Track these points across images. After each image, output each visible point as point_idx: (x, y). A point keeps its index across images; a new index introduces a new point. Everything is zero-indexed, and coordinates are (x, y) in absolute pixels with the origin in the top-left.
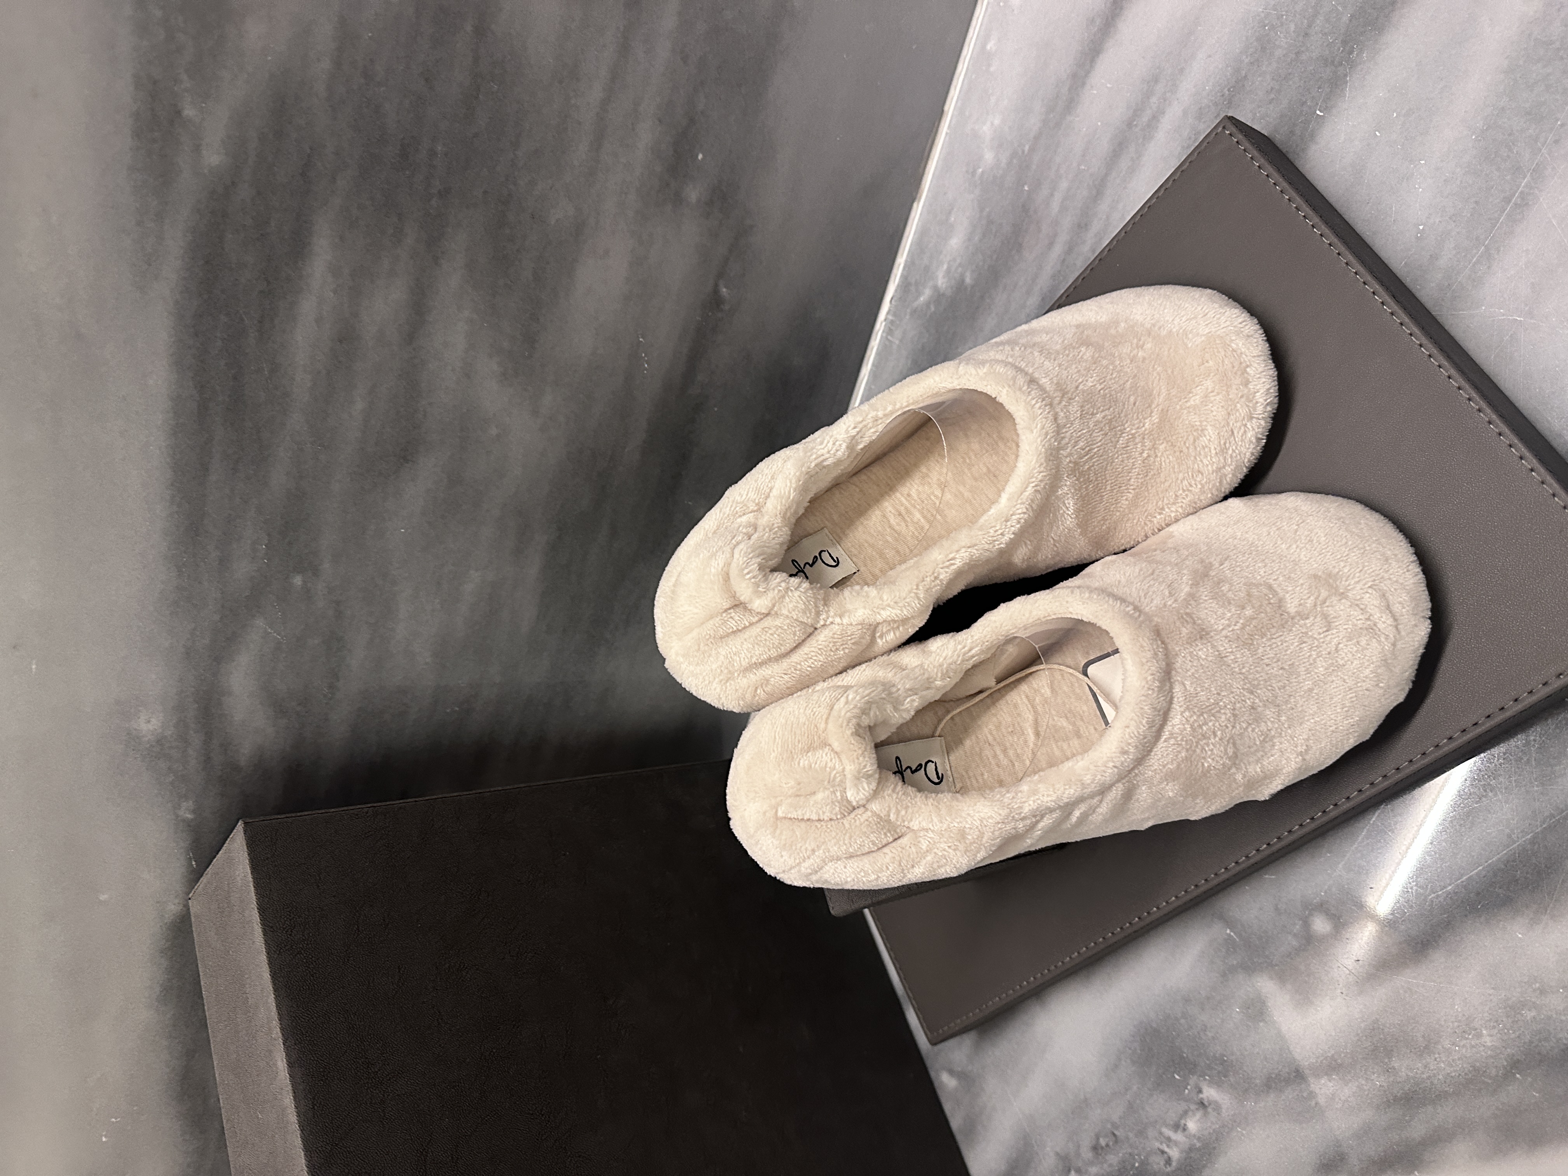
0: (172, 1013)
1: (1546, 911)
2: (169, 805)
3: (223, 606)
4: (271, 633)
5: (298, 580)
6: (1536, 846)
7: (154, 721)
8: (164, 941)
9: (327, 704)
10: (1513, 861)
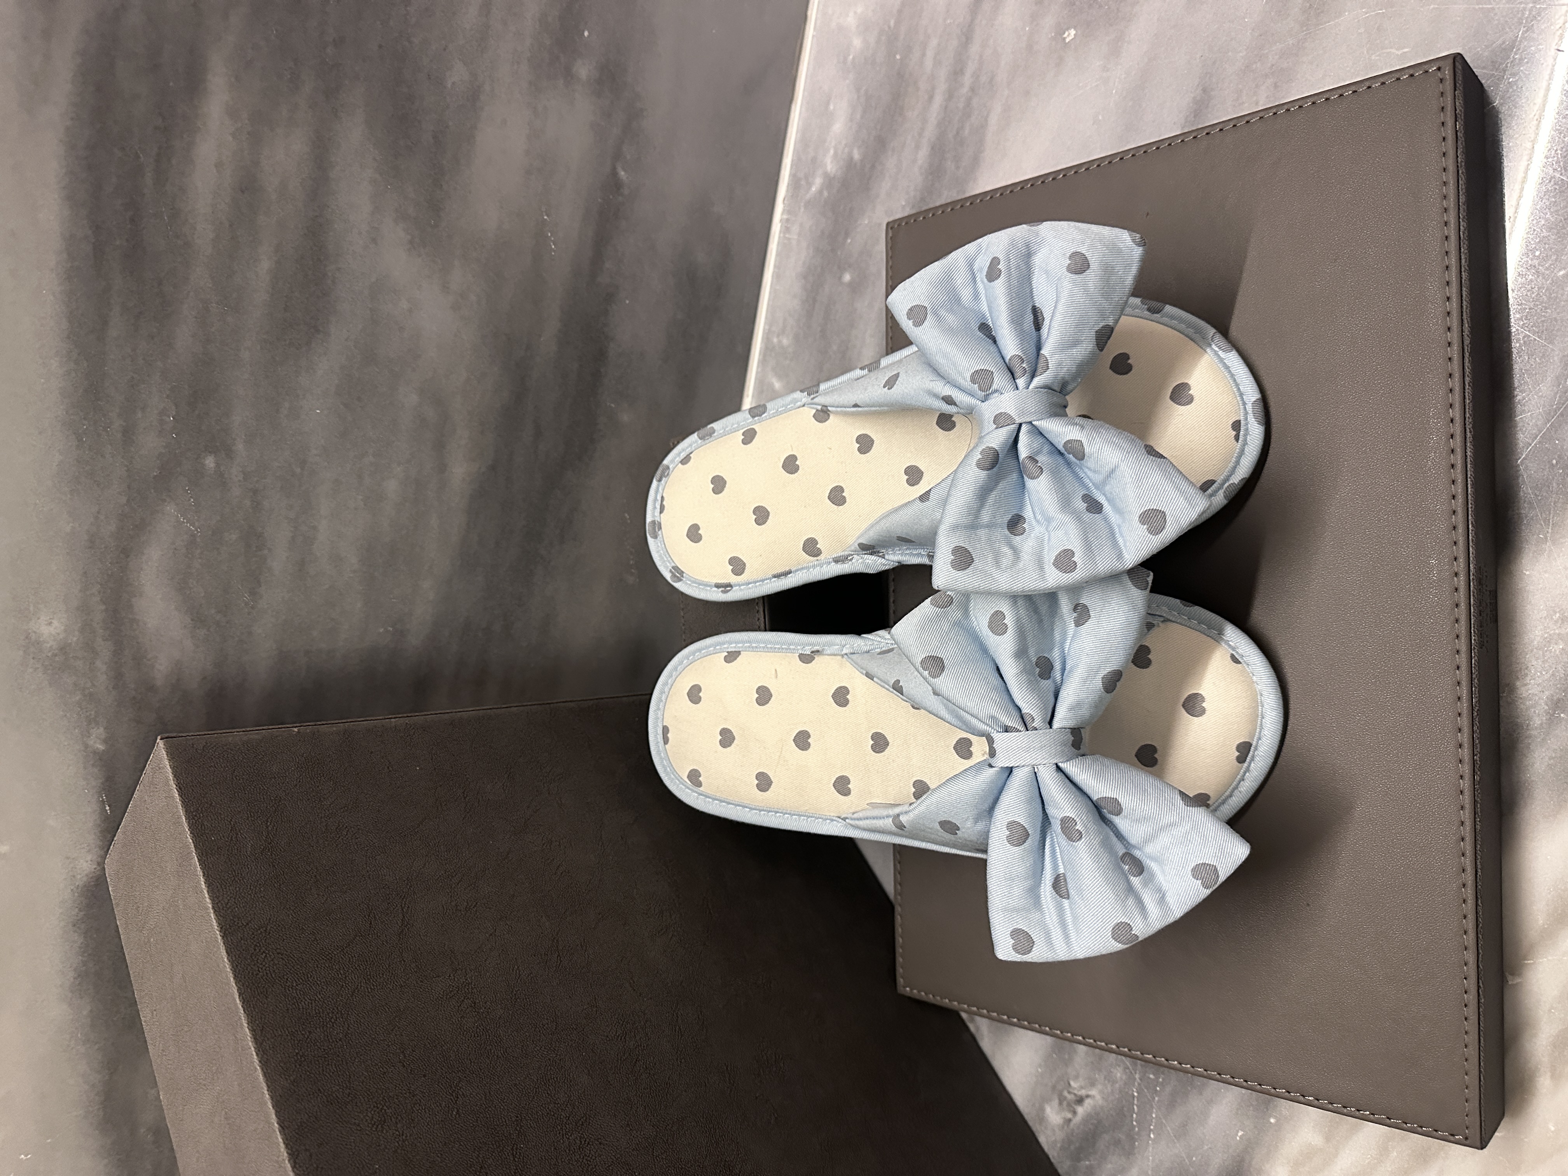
0: (89, 1008)
1: (1547, 539)
2: (77, 731)
3: (129, 487)
4: (183, 522)
5: (210, 462)
7: (56, 623)
8: (77, 910)
9: (249, 614)
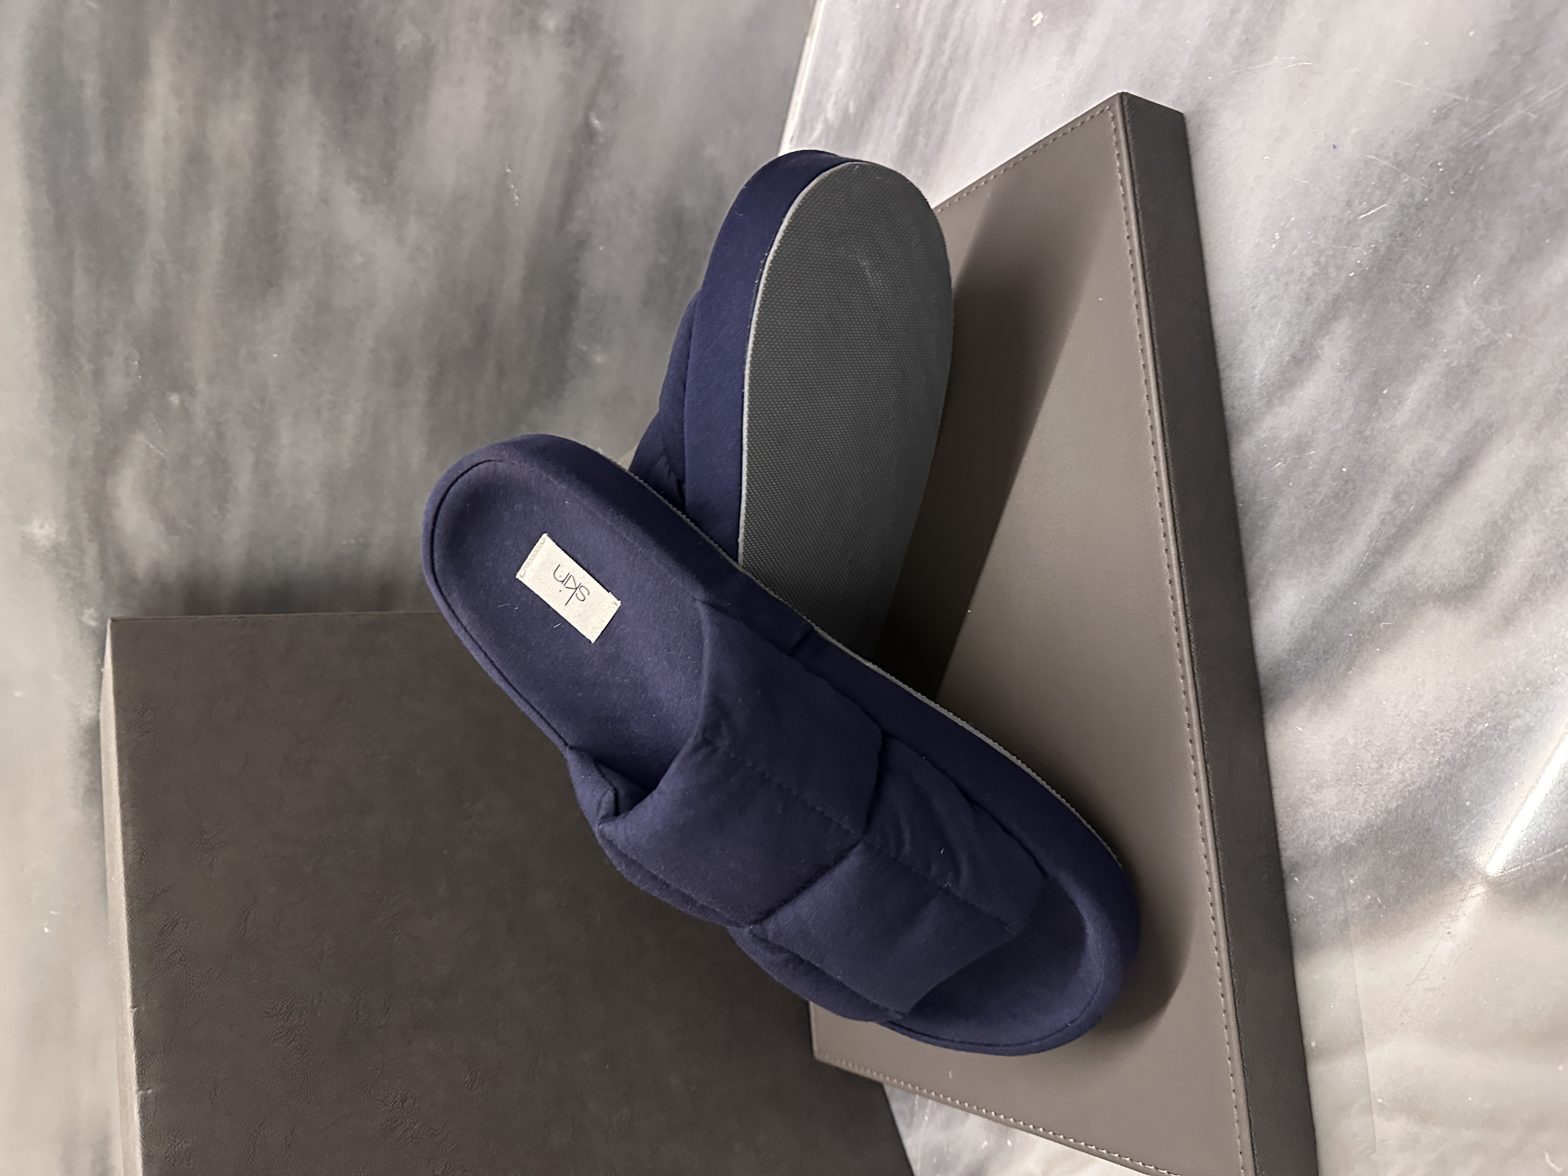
1: (1323, 699)
2: (72, 611)
3: (102, 419)
4: (153, 449)
5: (175, 399)
6: (1315, 632)
7: (47, 526)
9: (218, 524)
10: (1295, 649)
